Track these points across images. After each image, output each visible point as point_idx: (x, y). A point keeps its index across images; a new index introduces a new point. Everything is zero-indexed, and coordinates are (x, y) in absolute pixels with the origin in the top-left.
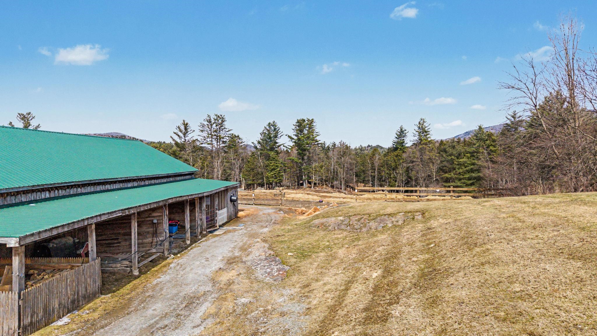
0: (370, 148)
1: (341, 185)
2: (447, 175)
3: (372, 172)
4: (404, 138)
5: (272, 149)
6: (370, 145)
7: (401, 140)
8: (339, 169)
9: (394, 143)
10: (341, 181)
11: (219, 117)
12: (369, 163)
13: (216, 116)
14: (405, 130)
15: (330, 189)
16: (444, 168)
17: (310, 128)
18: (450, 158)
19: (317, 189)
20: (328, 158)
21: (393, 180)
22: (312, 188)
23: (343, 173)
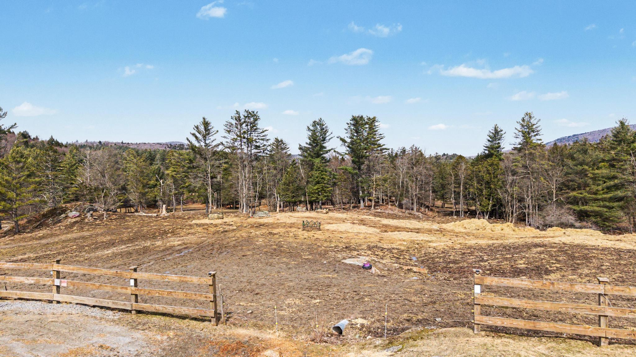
0: (445, 157)
1: (413, 204)
2: (574, 193)
3: (455, 187)
4: (500, 141)
5: (318, 155)
6: (446, 154)
7: (495, 144)
8: (410, 183)
9: (486, 147)
10: (412, 200)
11: (250, 114)
12: (451, 175)
13: (247, 112)
14: (501, 131)
15: (396, 211)
16: (571, 183)
17: (370, 128)
18: (580, 168)
19: (379, 210)
20: (395, 168)
21: (486, 198)
22: (373, 208)
23: (416, 188)
